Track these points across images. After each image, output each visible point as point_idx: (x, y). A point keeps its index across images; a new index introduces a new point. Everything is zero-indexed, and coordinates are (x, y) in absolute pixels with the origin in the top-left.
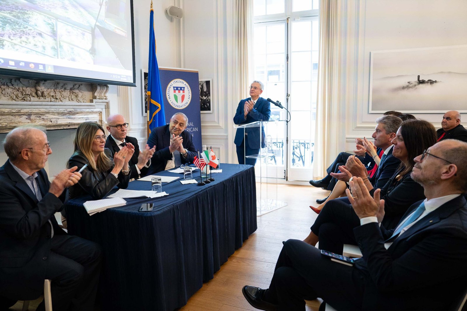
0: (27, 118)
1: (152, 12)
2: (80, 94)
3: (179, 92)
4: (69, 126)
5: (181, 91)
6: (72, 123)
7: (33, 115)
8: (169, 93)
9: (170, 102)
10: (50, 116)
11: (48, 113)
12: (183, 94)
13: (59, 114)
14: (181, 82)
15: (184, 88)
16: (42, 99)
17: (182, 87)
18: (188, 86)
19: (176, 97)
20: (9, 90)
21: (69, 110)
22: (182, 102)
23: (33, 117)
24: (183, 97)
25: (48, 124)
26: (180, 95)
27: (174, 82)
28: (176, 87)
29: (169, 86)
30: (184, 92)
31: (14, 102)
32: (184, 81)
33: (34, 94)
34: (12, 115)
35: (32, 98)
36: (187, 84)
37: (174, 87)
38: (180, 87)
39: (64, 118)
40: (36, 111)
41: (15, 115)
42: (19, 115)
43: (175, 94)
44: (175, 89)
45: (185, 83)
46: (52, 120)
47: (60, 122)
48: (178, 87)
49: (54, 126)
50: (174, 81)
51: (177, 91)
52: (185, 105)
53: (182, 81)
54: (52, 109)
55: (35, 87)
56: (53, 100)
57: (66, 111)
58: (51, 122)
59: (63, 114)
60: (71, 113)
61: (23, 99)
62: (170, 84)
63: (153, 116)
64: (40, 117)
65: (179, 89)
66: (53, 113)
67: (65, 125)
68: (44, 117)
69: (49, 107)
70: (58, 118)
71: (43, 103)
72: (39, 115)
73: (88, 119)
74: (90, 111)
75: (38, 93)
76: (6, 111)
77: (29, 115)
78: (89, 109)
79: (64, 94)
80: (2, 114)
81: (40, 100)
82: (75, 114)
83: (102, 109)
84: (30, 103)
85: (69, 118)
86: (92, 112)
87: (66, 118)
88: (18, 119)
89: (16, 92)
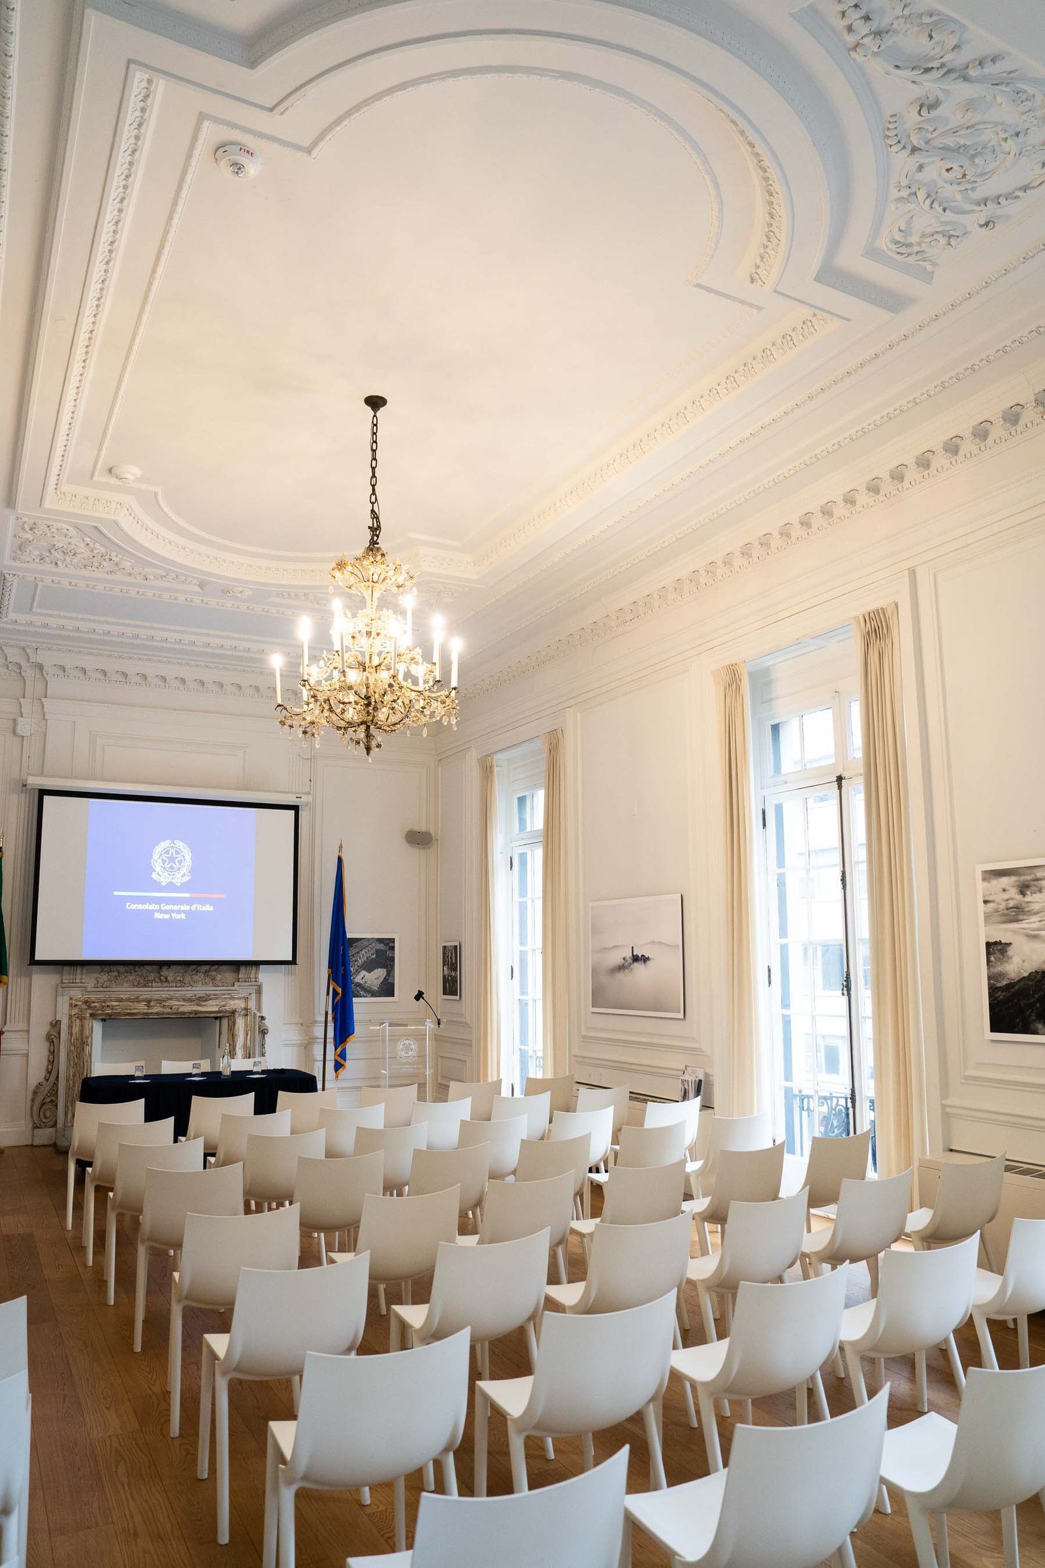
0: (145, 1005)
1: (340, 860)
2: (219, 977)
4: (196, 1014)
6: (198, 1011)
10: (174, 1002)
11: (171, 999)
13: (184, 1000)
16: (166, 984)
20: (131, 978)
21: (199, 996)
23: (152, 1003)
25: (166, 1011)
31: (136, 989)
33: (157, 980)
34: (131, 1002)
35: (154, 984)
39: (190, 1005)
40: (158, 997)
41: (134, 1001)
46: (174, 1007)
47: (181, 1009)
49: (176, 1014)
54: (177, 995)
55: (159, 972)
56: (179, 985)
57: (194, 997)
58: (171, 1008)
59: (190, 1000)
60: (201, 999)
61: (145, 986)
63: (336, 1001)
64: (161, 1003)
66: (177, 999)
67: (190, 1013)
68: (167, 1004)
69: (172, 992)
70: (183, 1005)
71: (166, 989)
72: (160, 1001)
73: (225, 1006)
74: (229, 996)
75: (162, 978)
76: (124, 997)
77: (149, 1001)
78: (229, 994)
79: (196, 977)
80: (120, 1000)
81: (164, 985)
82: (206, 1001)
83: (250, 994)
84: (150, 989)
85: (198, 1005)
86: (233, 998)
87: (194, 1005)
88: (136, 1005)
89: (138, 978)
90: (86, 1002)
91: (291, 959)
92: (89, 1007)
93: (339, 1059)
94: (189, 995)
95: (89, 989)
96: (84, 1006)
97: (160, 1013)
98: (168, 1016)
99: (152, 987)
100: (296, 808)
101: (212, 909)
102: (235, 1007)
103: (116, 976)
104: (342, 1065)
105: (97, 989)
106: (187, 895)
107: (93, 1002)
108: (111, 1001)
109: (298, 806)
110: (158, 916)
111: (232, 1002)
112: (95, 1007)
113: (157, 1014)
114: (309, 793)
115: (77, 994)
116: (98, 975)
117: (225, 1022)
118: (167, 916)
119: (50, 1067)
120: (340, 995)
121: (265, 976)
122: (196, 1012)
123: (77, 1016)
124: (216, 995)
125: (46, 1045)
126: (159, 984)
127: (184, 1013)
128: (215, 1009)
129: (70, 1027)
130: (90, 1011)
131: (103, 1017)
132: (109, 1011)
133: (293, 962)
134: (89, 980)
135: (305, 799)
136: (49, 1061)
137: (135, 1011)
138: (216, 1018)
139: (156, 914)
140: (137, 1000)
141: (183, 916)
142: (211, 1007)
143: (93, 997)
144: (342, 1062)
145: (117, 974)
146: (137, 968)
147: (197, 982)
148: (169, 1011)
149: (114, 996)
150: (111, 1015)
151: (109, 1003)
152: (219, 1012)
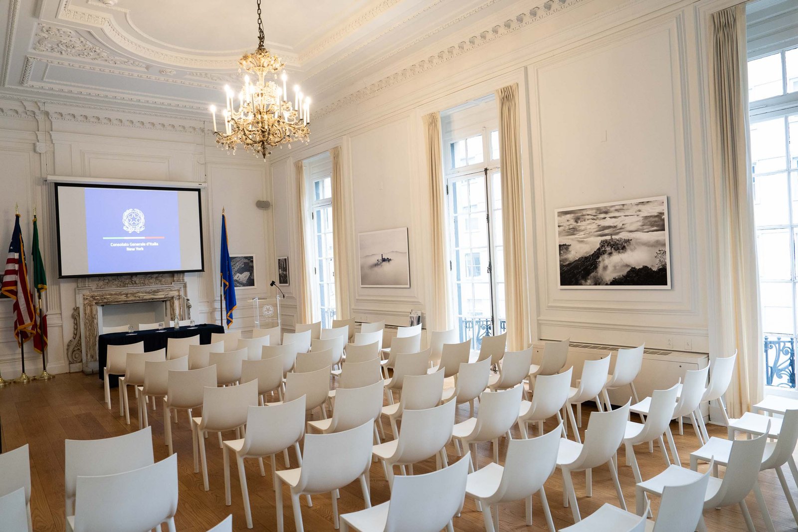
0: (125, 296)
1: (223, 216)
2: (163, 280)
11: (139, 293)
13: (146, 293)
16: (135, 285)
20: (116, 282)
21: (153, 290)
23: (129, 295)
31: (119, 288)
33: (130, 283)
34: (117, 295)
35: (129, 285)
39: (149, 295)
40: (131, 292)
46: (141, 297)
47: (145, 298)
49: (142, 300)
55: (131, 279)
56: (142, 285)
57: (151, 291)
59: (149, 293)
60: (155, 292)
61: (124, 286)
63: (226, 289)
66: (142, 293)
67: (150, 299)
68: (137, 295)
69: (139, 289)
70: (145, 296)
71: (135, 287)
72: (133, 294)
73: (168, 295)
75: (133, 282)
76: (113, 293)
77: (127, 294)
78: (169, 288)
79: (151, 281)
80: (111, 295)
82: (158, 292)
83: (180, 288)
84: (127, 288)
85: (153, 295)
86: (171, 290)
87: (151, 295)
88: (120, 297)
89: (120, 283)
90: (92, 297)
91: (201, 269)
92: (94, 299)
93: (229, 318)
94: (148, 290)
95: (93, 290)
96: (91, 299)
98: (138, 301)
100: (199, 190)
101: (157, 244)
102: (173, 295)
103: (107, 282)
104: (231, 321)
105: (98, 290)
106: (144, 238)
107: (96, 297)
110: (128, 249)
111: (171, 293)
112: (98, 299)
113: (132, 300)
114: (205, 182)
115: (87, 293)
116: (97, 282)
117: (168, 303)
118: (134, 249)
119: (75, 332)
120: (228, 286)
121: (187, 278)
122: (153, 299)
123: (88, 304)
124: (162, 289)
125: (72, 321)
126: (131, 285)
127: (146, 299)
128: (163, 296)
129: (85, 310)
130: (95, 301)
131: (102, 304)
132: (105, 301)
133: (203, 270)
134: (93, 285)
135: (204, 185)
136: (75, 329)
137: (120, 300)
138: (163, 301)
139: (127, 248)
140: (120, 294)
141: (142, 249)
142: (161, 295)
143: (96, 294)
144: (231, 319)
146: (119, 277)
147: (151, 283)
148: (138, 298)
149: (108, 292)
150: (107, 303)
151: (105, 297)
152: (165, 298)
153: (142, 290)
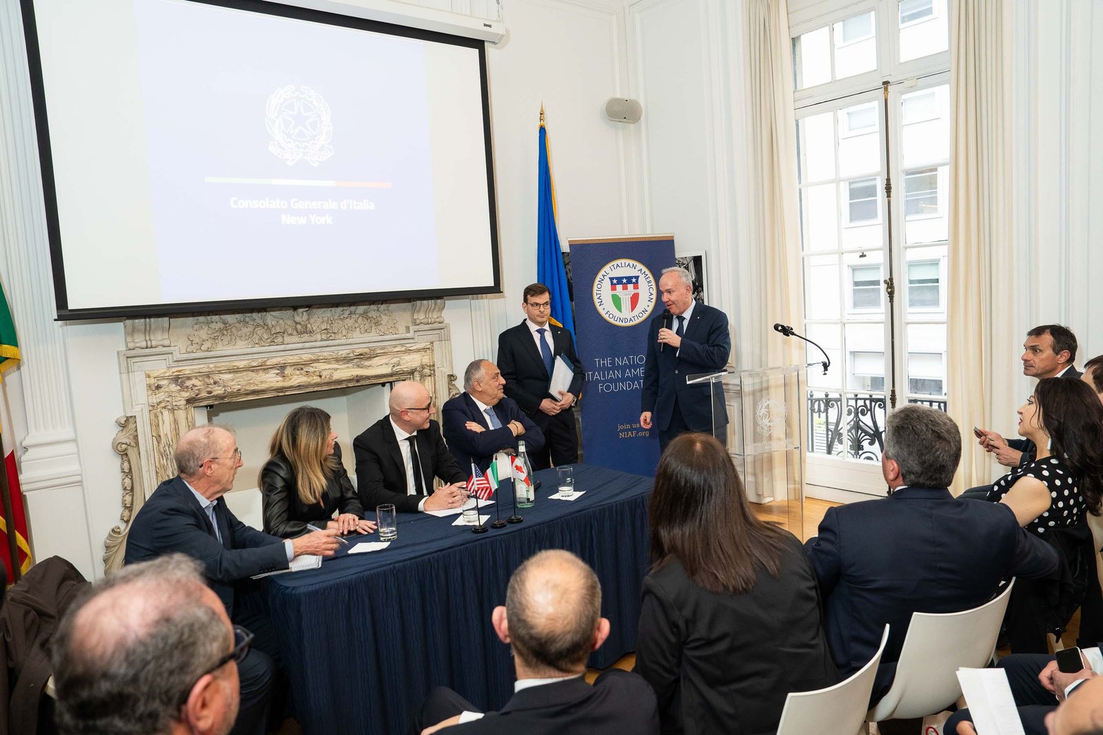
0: (277, 374)
2: (385, 319)
3: (625, 288)
5: (630, 286)
6: (362, 376)
7: (288, 368)
8: (598, 292)
9: (603, 313)
10: (321, 366)
11: (317, 361)
12: (636, 291)
13: (337, 360)
14: (629, 264)
15: (637, 278)
16: (306, 337)
17: (632, 277)
18: (647, 272)
19: (617, 301)
20: (248, 330)
21: (358, 352)
22: (633, 309)
23: (288, 371)
24: (635, 300)
25: (315, 381)
26: (626, 295)
27: (612, 268)
28: (616, 278)
29: (600, 276)
30: (636, 287)
31: (258, 349)
32: (636, 263)
33: (291, 331)
34: (253, 371)
35: (287, 339)
36: (644, 269)
37: (611, 279)
38: (626, 278)
39: (348, 367)
40: (295, 359)
41: (257, 370)
42: (264, 369)
43: (614, 292)
44: (615, 281)
45: (639, 266)
46: (324, 374)
47: (337, 376)
48: (623, 278)
49: (327, 383)
50: (610, 265)
51: (619, 287)
52: (641, 315)
53: (631, 262)
54: (325, 354)
55: (293, 318)
56: (324, 337)
57: (352, 355)
58: (320, 376)
59: (346, 360)
60: (362, 357)
61: (273, 343)
62: (602, 272)
64: (302, 369)
65: (625, 281)
66: (327, 361)
67: (350, 380)
68: (311, 369)
69: (318, 350)
70: (336, 369)
71: (307, 345)
72: (299, 366)
73: (399, 365)
74: (403, 349)
75: (299, 327)
76: (242, 364)
77: (282, 368)
78: (402, 345)
79: (350, 322)
80: (236, 371)
81: (303, 340)
82: (370, 358)
83: (432, 343)
84: (282, 347)
85: (358, 366)
86: (408, 351)
87: (353, 367)
88: (262, 376)
89: (260, 331)
90: (176, 379)
91: (493, 285)
92: (183, 388)
94: (343, 352)
95: (177, 356)
96: (174, 387)
97: (303, 386)
98: (316, 389)
99: (283, 343)
100: (478, 44)
101: (372, 207)
102: (413, 365)
103: (221, 330)
105: (193, 356)
106: (332, 183)
107: (189, 378)
108: (220, 372)
109: (483, 42)
110: (287, 220)
111: (407, 357)
112: (194, 386)
113: (299, 387)
115: (159, 367)
116: (189, 331)
118: (302, 221)
119: (128, 498)
121: (452, 312)
122: (358, 379)
123: (163, 405)
124: (383, 348)
125: (116, 462)
126: (295, 338)
127: (340, 382)
128: (387, 370)
129: (156, 426)
130: (186, 395)
131: (210, 402)
132: (217, 391)
133: (495, 288)
134: (178, 340)
135: (497, 29)
136: (125, 489)
137: (264, 386)
138: (385, 384)
139: (283, 216)
140: (264, 368)
141: (329, 220)
142: (379, 367)
143: (187, 369)
145: (222, 326)
146: (255, 315)
147: (349, 329)
148: (317, 380)
149: (224, 364)
150: (222, 398)
151: (217, 378)
152: (391, 375)
153: (326, 353)
